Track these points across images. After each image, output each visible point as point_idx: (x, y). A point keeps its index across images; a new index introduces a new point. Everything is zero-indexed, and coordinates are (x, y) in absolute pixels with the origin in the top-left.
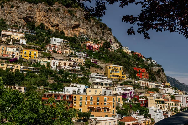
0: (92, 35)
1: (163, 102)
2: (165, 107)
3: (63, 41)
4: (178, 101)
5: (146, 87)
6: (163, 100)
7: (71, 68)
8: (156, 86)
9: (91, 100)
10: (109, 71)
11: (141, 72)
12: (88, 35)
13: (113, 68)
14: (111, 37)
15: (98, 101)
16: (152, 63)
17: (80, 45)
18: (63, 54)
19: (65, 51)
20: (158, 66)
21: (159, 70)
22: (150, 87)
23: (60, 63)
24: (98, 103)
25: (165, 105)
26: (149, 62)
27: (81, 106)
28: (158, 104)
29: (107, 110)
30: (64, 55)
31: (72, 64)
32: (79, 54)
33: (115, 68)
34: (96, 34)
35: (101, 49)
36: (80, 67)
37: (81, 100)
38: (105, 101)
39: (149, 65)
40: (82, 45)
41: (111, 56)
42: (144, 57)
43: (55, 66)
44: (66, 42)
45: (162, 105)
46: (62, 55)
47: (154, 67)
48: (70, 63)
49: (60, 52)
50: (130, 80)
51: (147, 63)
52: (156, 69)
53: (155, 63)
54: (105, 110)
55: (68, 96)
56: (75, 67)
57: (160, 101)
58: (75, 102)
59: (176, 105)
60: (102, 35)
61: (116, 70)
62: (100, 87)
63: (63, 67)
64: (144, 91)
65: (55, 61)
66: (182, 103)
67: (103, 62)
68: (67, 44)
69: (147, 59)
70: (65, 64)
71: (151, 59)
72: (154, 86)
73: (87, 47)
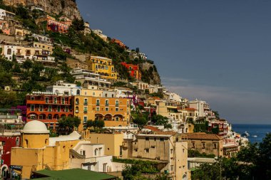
0: (46, 6)
1: (175, 111)
2: (179, 117)
3: (7, 14)
4: (194, 110)
5: (147, 91)
6: (176, 107)
7: (40, 59)
8: (159, 89)
9: (98, 105)
10: (94, 65)
11: (132, 70)
12: (41, 6)
13: (99, 62)
14: (76, 11)
15: (107, 105)
16: (140, 57)
17: (34, 22)
18: (14, 35)
19: (17, 30)
20: (149, 61)
21: (151, 68)
22: (151, 92)
23: (19, 50)
24: (107, 109)
25: (179, 114)
26: (136, 56)
27: (85, 112)
28: (171, 114)
29: (119, 118)
30: (17, 37)
31: (40, 52)
32: (40, 38)
33: (101, 62)
34: (52, 5)
35: (69, 30)
36: (53, 58)
37: (86, 104)
38: (117, 105)
39: (136, 60)
40: (37, 23)
41: (87, 43)
42: (128, 48)
43: (11, 55)
44: (10, 15)
45: (175, 114)
46: (13, 38)
47: (144, 64)
48: (37, 51)
49: (8, 32)
50: (123, 81)
51: (133, 57)
52: (146, 66)
53: (144, 57)
54: (117, 119)
55: (63, 100)
56: (46, 57)
57: (172, 109)
58: (77, 107)
59: (191, 114)
60: (61, 8)
61: (102, 65)
62: (96, 87)
63: (25, 57)
64: (145, 96)
65: (10, 47)
66: (197, 112)
67: (79, 52)
68: (16, 19)
69: (132, 50)
70: (28, 52)
71: (137, 51)
72: (156, 90)
73: (49, 26)
